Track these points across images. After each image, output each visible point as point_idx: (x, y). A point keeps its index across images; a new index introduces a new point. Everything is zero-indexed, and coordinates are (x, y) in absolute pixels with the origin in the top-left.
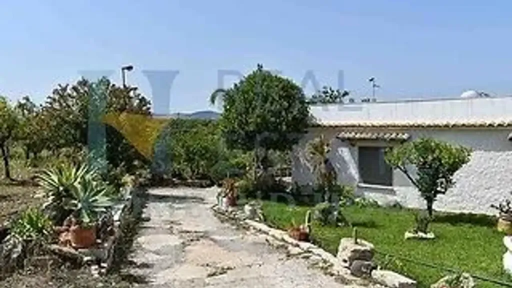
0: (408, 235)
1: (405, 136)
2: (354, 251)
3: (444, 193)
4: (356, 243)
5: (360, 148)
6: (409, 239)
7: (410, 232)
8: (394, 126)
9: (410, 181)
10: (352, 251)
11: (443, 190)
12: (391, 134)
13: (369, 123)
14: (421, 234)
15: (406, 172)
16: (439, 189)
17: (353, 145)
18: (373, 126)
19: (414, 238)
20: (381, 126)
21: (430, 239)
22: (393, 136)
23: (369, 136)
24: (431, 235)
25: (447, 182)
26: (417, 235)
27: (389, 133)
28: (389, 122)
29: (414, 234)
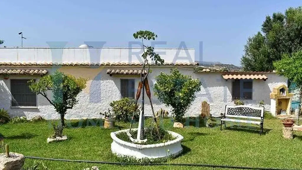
0: (49, 140)
1: (44, 72)
2: (7, 164)
3: (71, 108)
4: (9, 156)
5: (12, 81)
6: (50, 142)
7: (50, 138)
8: (37, 65)
9: (49, 102)
10: (5, 165)
11: (71, 106)
12: (35, 71)
13: (18, 62)
14: (58, 138)
15: (45, 96)
16: (68, 106)
17: (7, 79)
18: (21, 65)
19: (54, 141)
20: (26, 65)
21: (64, 140)
22: (36, 71)
23: (18, 71)
24: (65, 138)
25: (73, 101)
26: (55, 139)
27: (34, 70)
28: (33, 62)
29: (53, 139)
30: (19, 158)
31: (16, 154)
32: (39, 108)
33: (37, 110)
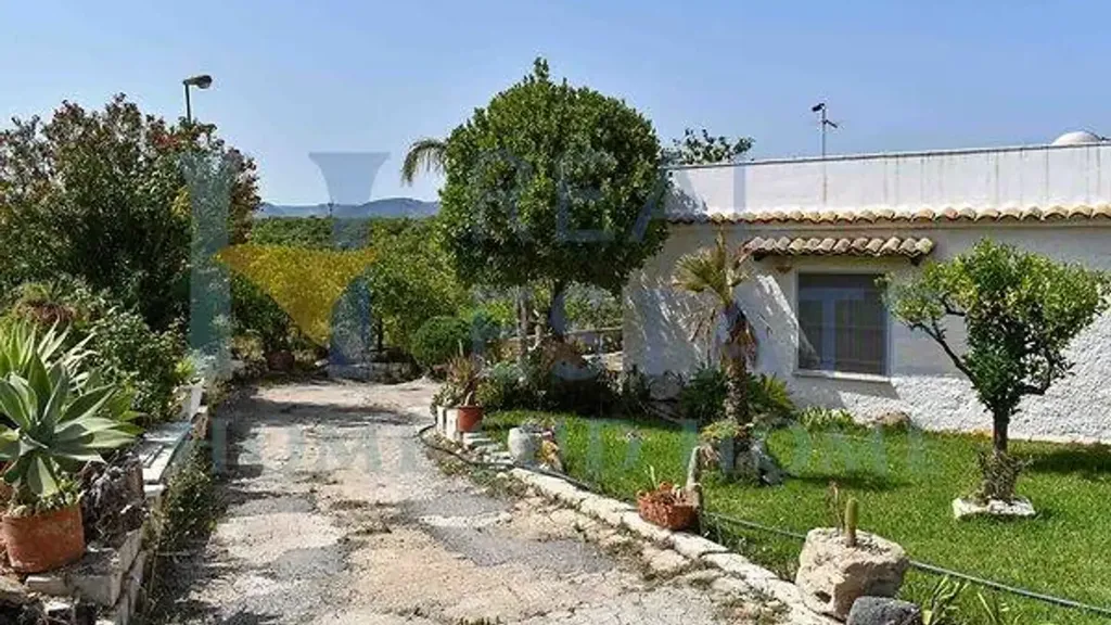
0: (960, 507)
1: (923, 244)
3: (1041, 392)
4: (854, 543)
5: (805, 281)
6: (965, 518)
7: (966, 499)
8: (893, 220)
9: (952, 362)
11: (1038, 385)
12: (886, 241)
13: (825, 211)
14: (998, 506)
15: (940, 338)
16: (1026, 381)
17: (783, 270)
18: (837, 220)
19: (980, 515)
20: (857, 220)
21: (1022, 517)
22: (891, 243)
23: (826, 244)
24: (1023, 509)
25: (1052, 362)
26: (988, 508)
27: (881, 238)
28: (879, 209)
29: (978, 504)
30: (891, 558)
31: (878, 540)
32: (894, 381)
33: (888, 391)
